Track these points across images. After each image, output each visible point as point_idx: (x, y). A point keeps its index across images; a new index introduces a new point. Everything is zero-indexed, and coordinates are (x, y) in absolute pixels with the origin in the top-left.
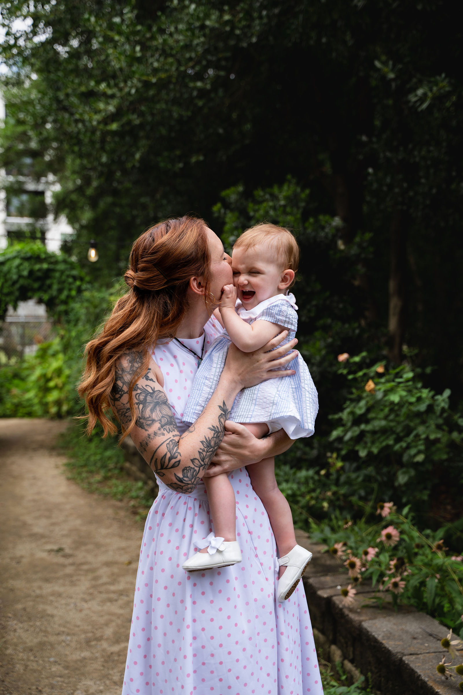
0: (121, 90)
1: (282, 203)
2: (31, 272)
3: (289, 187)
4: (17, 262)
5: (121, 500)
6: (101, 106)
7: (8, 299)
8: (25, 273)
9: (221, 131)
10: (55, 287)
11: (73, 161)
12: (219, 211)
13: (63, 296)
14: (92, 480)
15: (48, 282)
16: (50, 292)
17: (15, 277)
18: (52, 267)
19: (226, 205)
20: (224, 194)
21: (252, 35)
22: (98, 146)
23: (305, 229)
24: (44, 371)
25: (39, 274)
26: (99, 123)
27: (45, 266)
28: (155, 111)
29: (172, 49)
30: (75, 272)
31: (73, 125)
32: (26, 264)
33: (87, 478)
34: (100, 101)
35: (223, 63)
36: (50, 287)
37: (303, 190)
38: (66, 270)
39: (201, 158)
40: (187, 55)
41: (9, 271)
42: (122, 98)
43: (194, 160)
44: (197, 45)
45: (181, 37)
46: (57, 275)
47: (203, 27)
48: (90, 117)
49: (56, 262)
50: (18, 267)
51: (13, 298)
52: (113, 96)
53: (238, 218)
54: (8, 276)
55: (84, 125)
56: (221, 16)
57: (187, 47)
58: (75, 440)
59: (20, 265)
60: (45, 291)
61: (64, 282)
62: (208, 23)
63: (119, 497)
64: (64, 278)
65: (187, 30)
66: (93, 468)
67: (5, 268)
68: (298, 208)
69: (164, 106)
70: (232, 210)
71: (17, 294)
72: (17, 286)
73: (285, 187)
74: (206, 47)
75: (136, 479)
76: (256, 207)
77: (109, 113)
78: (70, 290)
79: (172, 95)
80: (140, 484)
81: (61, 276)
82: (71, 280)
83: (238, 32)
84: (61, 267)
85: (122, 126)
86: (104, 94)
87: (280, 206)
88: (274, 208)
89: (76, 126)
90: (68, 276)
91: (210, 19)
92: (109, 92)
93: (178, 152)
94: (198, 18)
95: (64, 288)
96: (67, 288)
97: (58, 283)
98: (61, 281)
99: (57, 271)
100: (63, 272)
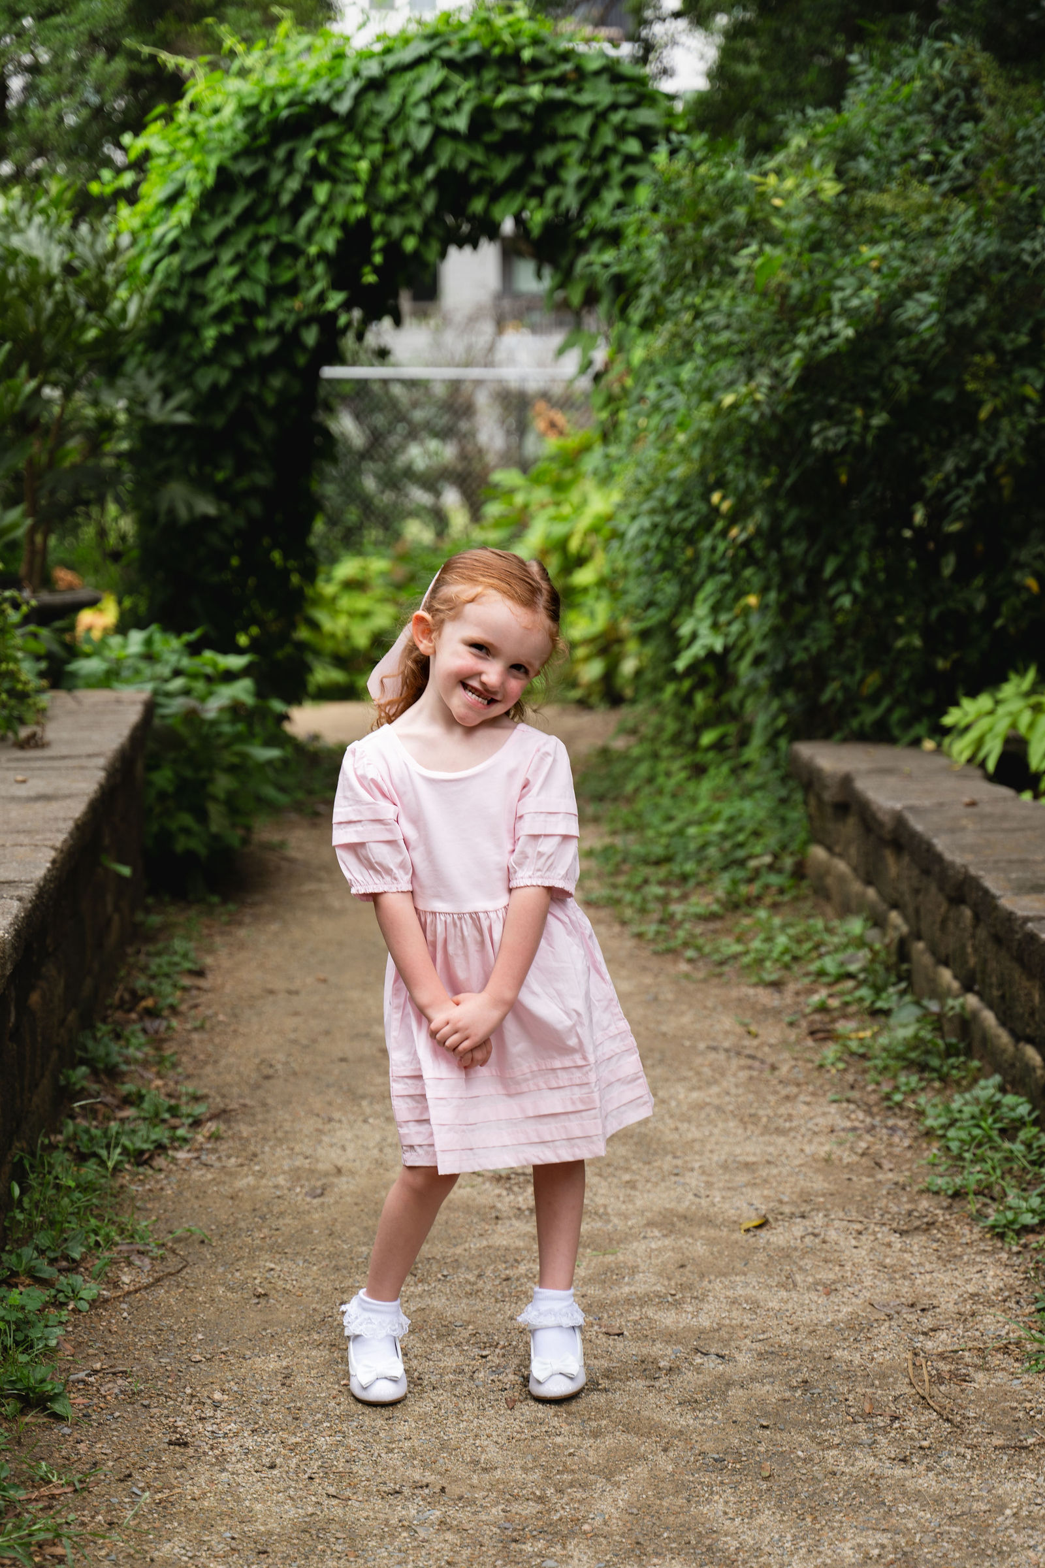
2: (482, 118)
4: (432, 76)
5: (777, 985)
7: (396, 225)
8: (460, 122)
10: (573, 174)
13: (601, 214)
14: (677, 909)
15: (547, 156)
16: (551, 194)
17: (422, 138)
18: (559, 94)
24: (559, 530)
25: (513, 123)
27: (535, 91)
32: (464, 85)
33: (664, 900)
36: (553, 175)
38: (614, 107)
41: (400, 116)
46: (582, 126)
49: (580, 77)
50: (430, 98)
51: (417, 222)
54: (397, 138)
58: (643, 769)
59: (443, 87)
60: (538, 193)
61: (608, 151)
63: (771, 972)
64: (607, 137)
66: (689, 867)
67: (387, 105)
71: (429, 204)
72: (430, 173)
75: (846, 910)
78: (631, 183)
80: (856, 926)
81: (594, 130)
82: (633, 146)
84: (599, 94)
90: (622, 132)
95: (606, 177)
96: (617, 178)
97: (585, 159)
98: (596, 151)
99: (580, 109)
100: (602, 116)
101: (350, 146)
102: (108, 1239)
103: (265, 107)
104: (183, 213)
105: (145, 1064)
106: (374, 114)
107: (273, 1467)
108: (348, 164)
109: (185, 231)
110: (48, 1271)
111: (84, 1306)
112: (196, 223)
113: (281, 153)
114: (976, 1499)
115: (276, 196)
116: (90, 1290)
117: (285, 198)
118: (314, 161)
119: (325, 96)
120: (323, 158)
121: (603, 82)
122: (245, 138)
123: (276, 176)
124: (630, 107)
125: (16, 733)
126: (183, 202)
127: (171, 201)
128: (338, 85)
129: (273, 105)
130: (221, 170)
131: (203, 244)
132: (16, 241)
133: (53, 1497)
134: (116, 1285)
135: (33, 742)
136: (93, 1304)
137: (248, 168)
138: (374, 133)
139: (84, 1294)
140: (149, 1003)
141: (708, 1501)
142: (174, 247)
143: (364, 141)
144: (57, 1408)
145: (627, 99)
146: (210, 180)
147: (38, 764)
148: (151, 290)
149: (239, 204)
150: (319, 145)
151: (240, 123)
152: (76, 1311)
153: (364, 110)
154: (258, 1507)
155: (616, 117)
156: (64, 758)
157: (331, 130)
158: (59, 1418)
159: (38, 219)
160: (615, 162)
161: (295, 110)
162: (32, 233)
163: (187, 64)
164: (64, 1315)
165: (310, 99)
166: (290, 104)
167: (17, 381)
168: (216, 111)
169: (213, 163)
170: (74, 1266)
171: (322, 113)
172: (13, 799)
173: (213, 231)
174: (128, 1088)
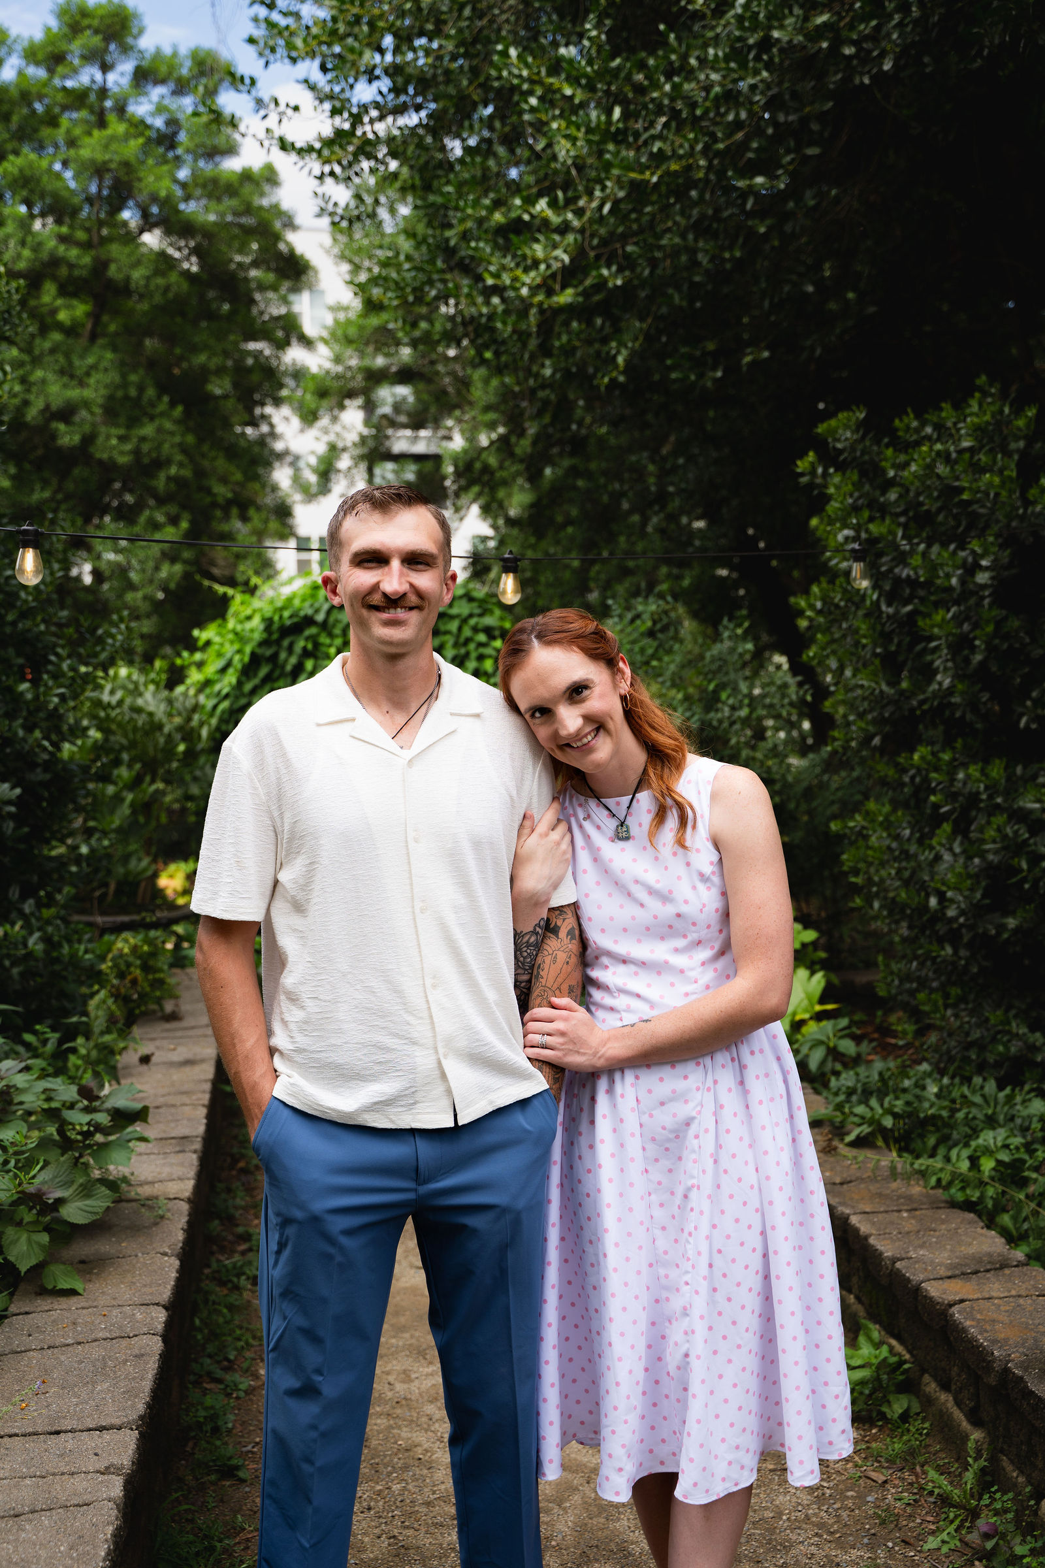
0: (580, 213)
1: (966, 444)
3: (980, 405)
6: (539, 250)
9: (810, 289)
11: (486, 381)
12: (813, 472)
19: (829, 457)
20: (821, 429)
21: (883, 55)
22: (533, 343)
23: (1027, 503)
26: (534, 290)
28: (658, 254)
29: (693, 105)
30: (488, 621)
31: (480, 300)
34: (537, 241)
35: (815, 127)
37: (1018, 411)
38: (471, 616)
39: (766, 354)
40: (731, 117)
42: (582, 231)
43: (748, 359)
44: (753, 88)
45: (714, 76)
46: (453, 626)
47: (766, 44)
48: (515, 279)
52: (564, 229)
53: (857, 486)
55: (503, 300)
56: (806, 19)
57: (730, 97)
61: (468, 641)
62: (776, 34)
64: (467, 632)
65: (727, 58)
68: (1007, 454)
69: (677, 240)
70: (841, 467)
73: (975, 408)
74: (775, 91)
76: (902, 458)
77: (556, 265)
78: (481, 658)
79: (695, 212)
81: (460, 629)
82: (482, 637)
83: (848, 51)
85: (586, 294)
86: (545, 225)
87: (960, 452)
88: (946, 457)
89: (487, 303)
90: (475, 630)
91: (782, 27)
92: (555, 219)
93: (711, 346)
94: (755, 26)
95: (467, 655)
96: (473, 655)
97: (456, 645)
98: (462, 640)
99: (452, 617)
100: (465, 621)
101: (324, 639)
102: (247, 1343)
103: (276, 618)
104: (231, 678)
105: (246, 1209)
106: (337, 621)
107: (369, 1509)
108: (324, 649)
109: (233, 688)
110: (219, 1373)
111: (242, 1394)
112: (240, 684)
113: (286, 643)
114: (766, 1508)
115: (283, 667)
116: (245, 1383)
117: (289, 668)
118: (305, 649)
119: (310, 612)
120: (310, 646)
121: (464, 602)
122: (265, 636)
123: (283, 655)
124: (481, 615)
125: (162, 1009)
126: (231, 671)
127: (223, 670)
128: (317, 605)
129: (281, 617)
130: (253, 654)
131: (243, 695)
132: (140, 702)
133: (248, 1540)
134: (256, 1376)
135: (174, 1017)
136: (246, 1392)
137: (268, 652)
138: (337, 631)
139: (242, 1387)
140: (242, 1164)
141: (619, 1519)
142: (227, 696)
143: (331, 635)
144: (241, 1474)
145: (477, 611)
146: (247, 659)
147: (179, 1034)
148: (214, 721)
149: (264, 671)
150: (307, 639)
151: (262, 627)
152: (238, 1398)
153: (331, 619)
154: (366, 1539)
155: (473, 621)
156: (193, 1028)
157: (313, 630)
158: (243, 1481)
159: (152, 687)
160: (472, 646)
161: (295, 620)
162: (148, 696)
163: (230, 591)
164: (232, 1402)
165: (302, 613)
166: (291, 617)
167: (144, 785)
168: (249, 618)
169: (248, 650)
170: (230, 1367)
171: (309, 621)
172: (171, 1064)
173: (248, 687)
174: (240, 1230)
